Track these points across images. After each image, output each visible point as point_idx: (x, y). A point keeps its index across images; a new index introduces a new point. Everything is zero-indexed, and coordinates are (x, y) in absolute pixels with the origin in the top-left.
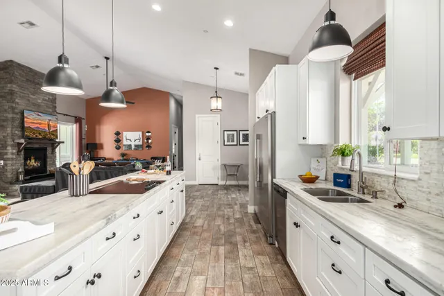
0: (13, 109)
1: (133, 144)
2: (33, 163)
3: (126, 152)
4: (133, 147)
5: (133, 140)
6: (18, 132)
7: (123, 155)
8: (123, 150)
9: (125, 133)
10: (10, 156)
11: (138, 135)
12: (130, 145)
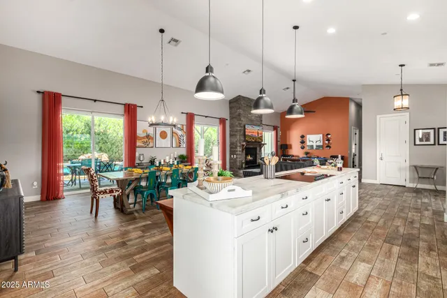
0: (240, 124)
1: (315, 145)
2: (249, 158)
3: (309, 151)
4: (315, 147)
5: (315, 142)
6: (242, 138)
7: (307, 153)
8: (307, 149)
9: (308, 137)
10: (238, 153)
11: (319, 137)
12: (312, 146)
